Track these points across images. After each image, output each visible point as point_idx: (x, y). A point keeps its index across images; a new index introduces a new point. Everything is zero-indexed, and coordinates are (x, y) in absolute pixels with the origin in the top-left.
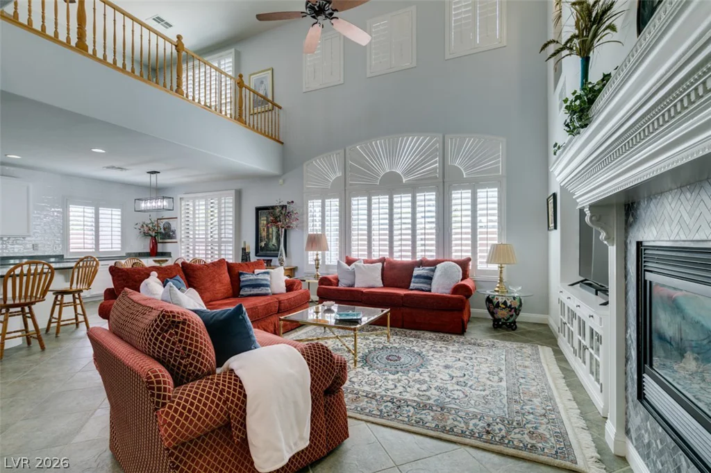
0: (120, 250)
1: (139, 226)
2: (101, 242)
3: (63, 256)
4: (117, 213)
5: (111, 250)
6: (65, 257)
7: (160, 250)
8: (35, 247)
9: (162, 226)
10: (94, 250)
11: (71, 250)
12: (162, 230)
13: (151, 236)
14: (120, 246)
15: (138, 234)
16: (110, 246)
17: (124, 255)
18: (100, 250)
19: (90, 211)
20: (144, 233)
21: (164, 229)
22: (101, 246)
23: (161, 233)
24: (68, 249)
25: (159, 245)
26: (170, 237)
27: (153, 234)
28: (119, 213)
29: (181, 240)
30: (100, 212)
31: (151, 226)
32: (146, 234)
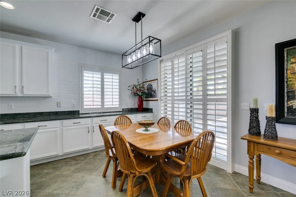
0: (118, 106)
1: (131, 88)
2: (105, 100)
3: (79, 111)
4: (116, 77)
5: (111, 106)
6: (80, 112)
7: (144, 106)
8: (58, 104)
9: (146, 86)
10: (100, 107)
11: (85, 107)
12: (146, 91)
13: (138, 95)
14: (118, 103)
15: (130, 93)
16: (111, 103)
17: (122, 110)
18: (105, 106)
19: (97, 76)
20: (134, 93)
21: (148, 89)
22: (105, 103)
23: (145, 93)
24: (82, 105)
25: (144, 103)
26: (152, 96)
27: (140, 94)
28: (118, 78)
29: (161, 98)
30: (105, 77)
31: (138, 87)
32: (135, 94)
